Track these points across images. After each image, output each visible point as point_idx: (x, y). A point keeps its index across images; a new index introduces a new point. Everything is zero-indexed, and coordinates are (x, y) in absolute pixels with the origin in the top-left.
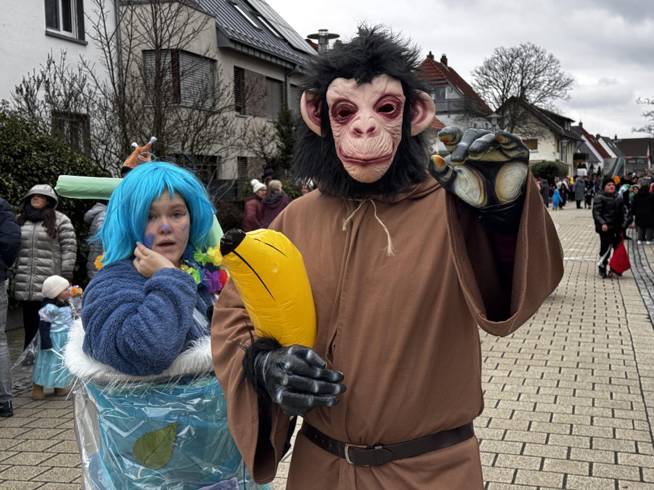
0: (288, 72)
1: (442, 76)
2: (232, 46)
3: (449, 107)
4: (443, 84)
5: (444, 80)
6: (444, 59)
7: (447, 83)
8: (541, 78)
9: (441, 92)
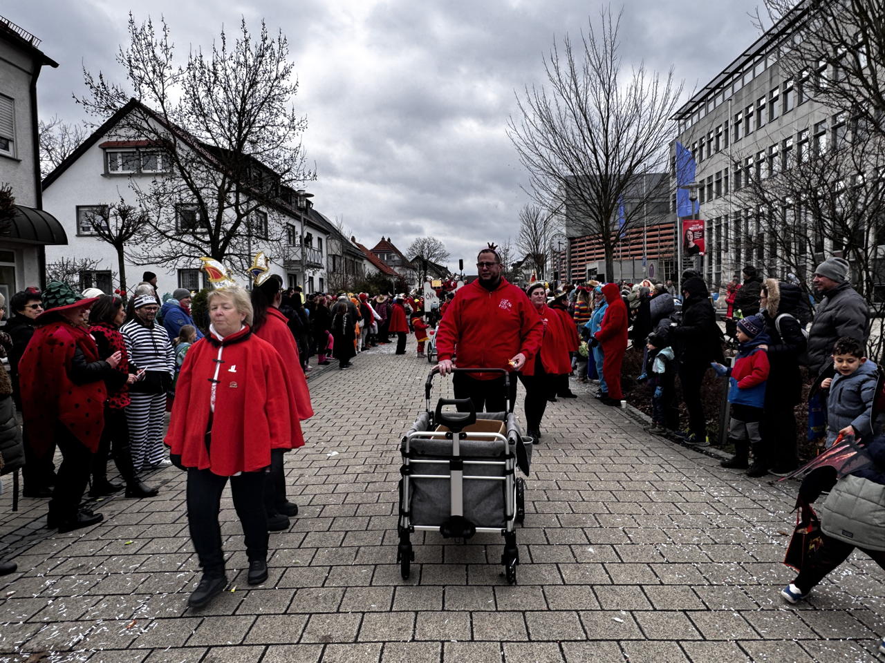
0: (355, 257)
1: (390, 249)
3: (395, 263)
5: (392, 250)
6: (389, 240)
7: (392, 252)
8: (437, 253)
9: (389, 256)
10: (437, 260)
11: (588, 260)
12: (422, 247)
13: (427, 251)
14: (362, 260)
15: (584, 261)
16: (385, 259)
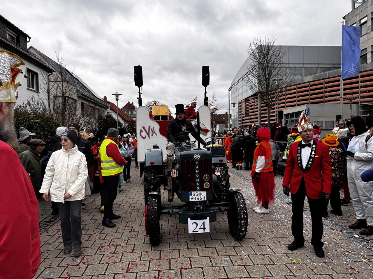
2: (81, 96)
3: (135, 116)
4: (133, 110)
6: (132, 103)
9: (132, 112)
16: (130, 113)
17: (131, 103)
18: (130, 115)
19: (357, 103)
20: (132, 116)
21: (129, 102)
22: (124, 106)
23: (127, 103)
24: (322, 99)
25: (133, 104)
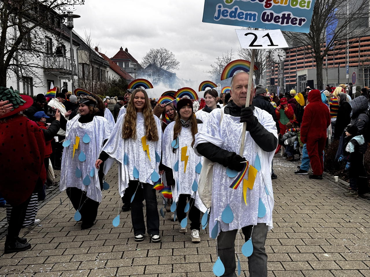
0: (100, 66)
1: (128, 58)
3: (132, 70)
4: (128, 61)
5: (129, 59)
6: (126, 50)
7: (129, 61)
8: (168, 61)
9: (127, 64)
10: (168, 68)
11: (298, 68)
12: (156, 57)
13: (160, 60)
14: (106, 68)
15: (295, 68)
16: (124, 67)
17: (124, 50)
18: (125, 68)
19: (357, 66)
20: (127, 71)
21: (121, 49)
22: (115, 56)
23: (119, 50)
24: (332, 61)
25: (127, 52)
